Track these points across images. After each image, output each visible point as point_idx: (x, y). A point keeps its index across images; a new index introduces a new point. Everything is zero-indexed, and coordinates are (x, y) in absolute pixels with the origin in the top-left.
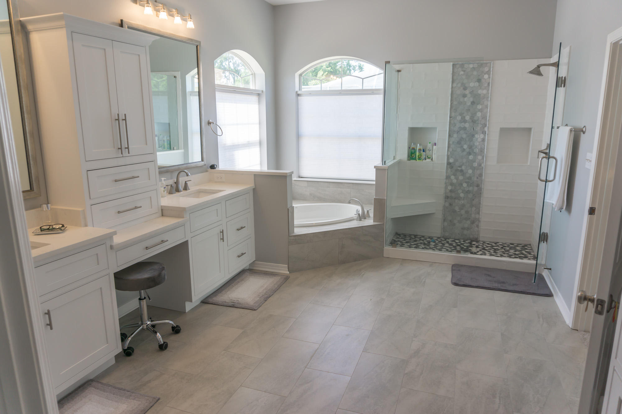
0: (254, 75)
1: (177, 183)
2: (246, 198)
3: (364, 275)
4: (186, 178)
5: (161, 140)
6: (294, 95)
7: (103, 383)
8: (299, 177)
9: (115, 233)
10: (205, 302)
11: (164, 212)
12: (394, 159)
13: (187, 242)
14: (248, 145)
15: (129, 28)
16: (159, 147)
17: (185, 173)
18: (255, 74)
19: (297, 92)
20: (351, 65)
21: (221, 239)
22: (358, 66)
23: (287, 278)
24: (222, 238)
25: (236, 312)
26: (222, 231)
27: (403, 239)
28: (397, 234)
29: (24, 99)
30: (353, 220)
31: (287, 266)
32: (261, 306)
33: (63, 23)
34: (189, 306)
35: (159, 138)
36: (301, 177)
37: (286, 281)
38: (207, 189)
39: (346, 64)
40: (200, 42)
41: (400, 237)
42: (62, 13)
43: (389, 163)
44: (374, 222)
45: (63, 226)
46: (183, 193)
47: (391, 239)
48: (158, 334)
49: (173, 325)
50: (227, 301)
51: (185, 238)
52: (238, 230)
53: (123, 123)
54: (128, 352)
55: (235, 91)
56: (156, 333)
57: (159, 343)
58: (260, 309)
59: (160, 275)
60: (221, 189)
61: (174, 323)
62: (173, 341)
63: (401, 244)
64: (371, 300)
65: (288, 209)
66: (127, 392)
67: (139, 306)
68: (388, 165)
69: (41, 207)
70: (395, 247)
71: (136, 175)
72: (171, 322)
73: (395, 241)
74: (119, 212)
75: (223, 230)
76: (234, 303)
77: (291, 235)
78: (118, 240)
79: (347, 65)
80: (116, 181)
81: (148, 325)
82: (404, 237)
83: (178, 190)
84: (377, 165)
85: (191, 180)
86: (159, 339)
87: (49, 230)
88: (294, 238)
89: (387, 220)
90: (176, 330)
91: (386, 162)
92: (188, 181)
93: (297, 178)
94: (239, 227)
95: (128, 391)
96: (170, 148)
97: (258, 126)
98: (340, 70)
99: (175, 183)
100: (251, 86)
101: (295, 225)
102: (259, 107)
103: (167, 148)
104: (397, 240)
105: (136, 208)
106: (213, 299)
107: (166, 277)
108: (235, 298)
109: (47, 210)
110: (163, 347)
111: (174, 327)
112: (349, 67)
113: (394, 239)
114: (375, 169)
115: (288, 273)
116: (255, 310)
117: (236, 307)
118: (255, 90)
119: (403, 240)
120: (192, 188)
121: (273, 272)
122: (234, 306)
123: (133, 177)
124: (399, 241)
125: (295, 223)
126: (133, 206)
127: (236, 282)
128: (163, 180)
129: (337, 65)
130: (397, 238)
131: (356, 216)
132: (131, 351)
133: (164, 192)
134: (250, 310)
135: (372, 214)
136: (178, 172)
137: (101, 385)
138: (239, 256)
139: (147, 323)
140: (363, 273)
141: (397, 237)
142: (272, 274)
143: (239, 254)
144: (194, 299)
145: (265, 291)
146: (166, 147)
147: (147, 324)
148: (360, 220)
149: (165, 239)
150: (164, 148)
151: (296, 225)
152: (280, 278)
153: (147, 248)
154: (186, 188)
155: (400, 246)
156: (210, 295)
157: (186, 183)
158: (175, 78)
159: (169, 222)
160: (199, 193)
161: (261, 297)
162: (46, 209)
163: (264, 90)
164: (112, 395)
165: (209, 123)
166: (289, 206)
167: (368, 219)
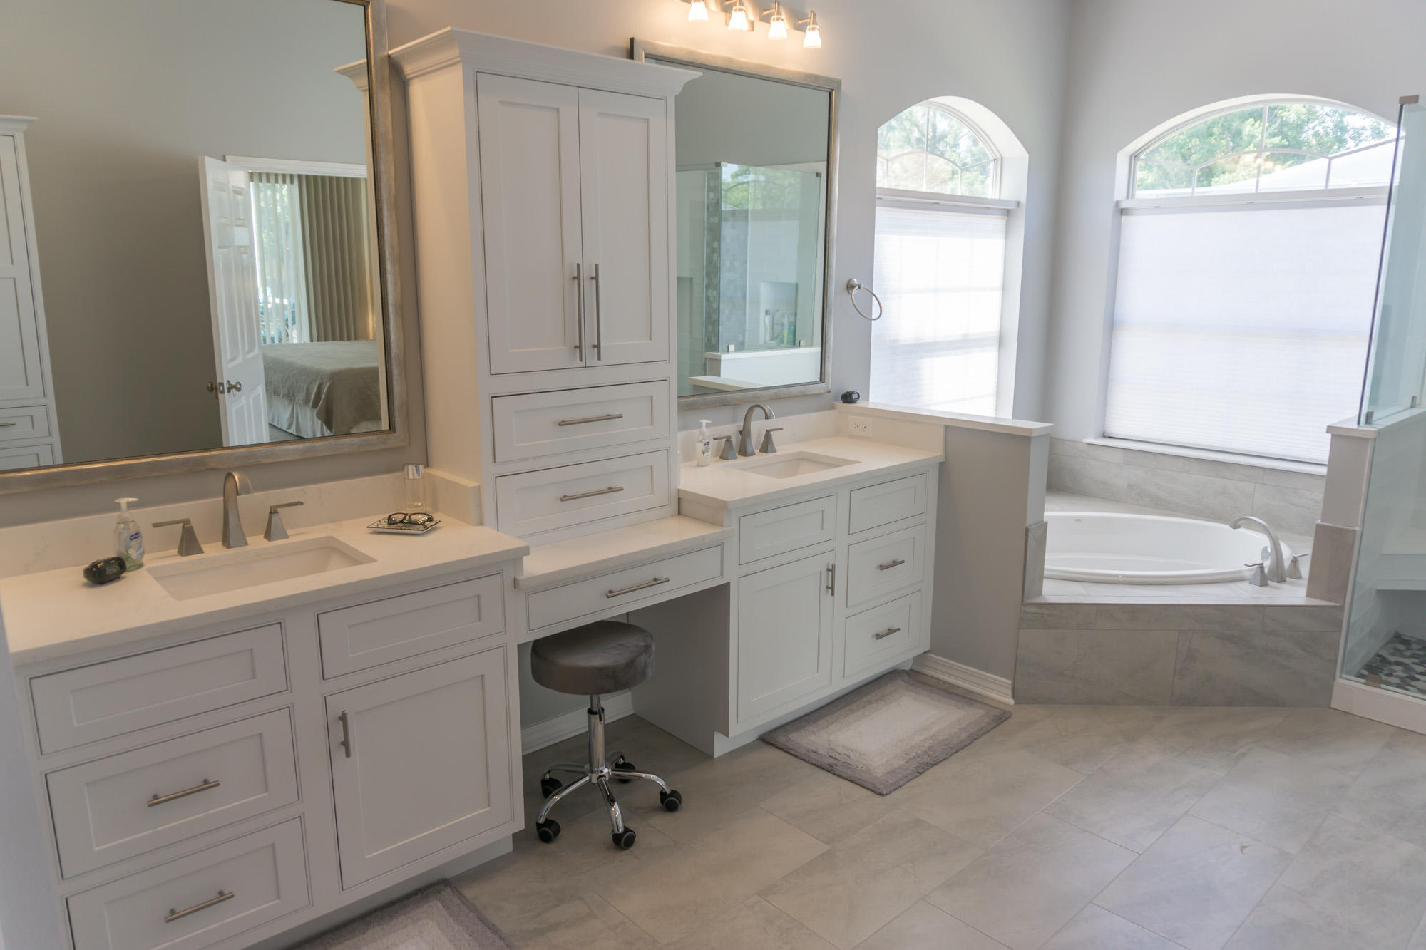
0: (1000, 161)
1: (744, 433)
2: (915, 487)
3: (1244, 754)
4: (770, 424)
5: (777, 324)
6: (1108, 213)
7: (464, 897)
8: (1104, 436)
9: (525, 551)
10: (767, 739)
11: (683, 506)
12: (1412, 406)
13: (726, 587)
14: (965, 344)
15: (648, 56)
16: (772, 340)
17: (763, 413)
18: (1002, 158)
19: (1117, 203)
20: (1349, 128)
21: (828, 587)
22: (1368, 128)
23: (1001, 718)
24: (830, 585)
25: (831, 787)
26: (831, 568)
27: (1417, 661)
28: (1398, 638)
29: (387, 231)
30: (1241, 580)
31: (1010, 682)
32: (899, 787)
33: (454, 52)
34: (721, 746)
35: (773, 318)
36: (1110, 437)
37: (995, 726)
38: (817, 455)
39: (1331, 125)
40: (839, 83)
41: (1408, 649)
42: (448, 29)
43: (1384, 419)
44: (1309, 595)
45: (430, 519)
46: (760, 457)
47: (1372, 654)
48: (616, 805)
49: (663, 789)
50: (821, 751)
51: (722, 575)
52: (882, 567)
53: (588, 286)
54: (546, 832)
55: (938, 203)
56: (612, 801)
57: (613, 831)
58: (897, 795)
59: (630, 664)
60: (849, 458)
61: (667, 784)
62: (655, 829)
63: (1404, 675)
64: (1243, 848)
65: (1027, 530)
66: (497, 939)
67: (587, 730)
68: (1380, 427)
69: (403, 470)
70: (1377, 683)
71: (617, 413)
72: (661, 782)
73: (1384, 661)
74: (565, 498)
75: (833, 566)
76: (836, 762)
77: (1029, 601)
78: (535, 566)
79: (1335, 126)
80: (562, 424)
81: (604, 776)
82: (1421, 653)
83: (744, 452)
84: (1338, 423)
85: (782, 429)
86: (614, 819)
87: (402, 525)
88: (1039, 611)
89: (1356, 597)
90: (670, 802)
91: (1375, 417)
92: (774, 430)
93: (1096, 438)
94: (886, 560)
95: (501, 938)
96: (794, 343)
97: (998, 294)
98: (1314, 142)
99: (741, 432)
100: (990, 191)
101: (1045, 572)
102: (1006, 243)
103: (788, 342)
104: (1392, 659)
105: (610, 490)
106: (790, 736)
107: (650, 672)
108: (844, 747)
109: (416, 477)
110: (623, 841)
111: (666, 793)
112: (1339, 134)
113: (1385, 653)
114: (1329, 436)
115: (1012, 702)
116: (880, 794)
117: (838, 773)
118: (999, 201)
119: (1416, 664)
120: (783, 447)
121: (970, 692)
122: (831, 768)
123: (609, 417)
124: (1397, 663)
125: (1046, 567)
126: (604, 487)
127: (865, 699)
128: (704, 425)
129: (1306, 128)
130: (1397, 652)
131: (1251, 570)
132: (551, 832)
133: (704, 453)
134: (870, 793)
135: (1305, 570)
136: (748, 408)
137: (458, 901)
138: (878, 636)
139: (602, 772)
140: (1242, 750)
141: (1396, 649)
142: (964, 697)
143: (882, 629)
144: (734, 729)
145: (927, 745)
146: (785, 339)
147: (602, 774)
148: (1264, 583)
149: (663, 576)
150: (782, 341)
151: (1051, 573)
152: (982, 712)
153: (610, 594)
154: (767, 446)
155: (1397, 681)
156: (788, 724)
157: (768, 434)
158: (818, 178)
159: (687, 531)
160: (802, 460)
161: (911, 759)
162: (413, 476)
163: (1023, 199)
164: (467, 937)
165: (850, 287)
166: (1030, 520)
167: (1291, 584)
